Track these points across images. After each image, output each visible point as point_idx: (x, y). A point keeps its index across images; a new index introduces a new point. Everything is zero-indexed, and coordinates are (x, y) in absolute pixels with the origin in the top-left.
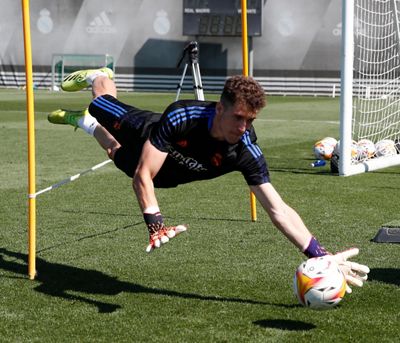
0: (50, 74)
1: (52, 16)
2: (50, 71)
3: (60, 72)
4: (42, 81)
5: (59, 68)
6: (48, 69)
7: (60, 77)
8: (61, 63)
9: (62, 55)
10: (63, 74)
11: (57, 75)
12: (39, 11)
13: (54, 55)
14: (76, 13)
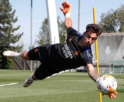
0: (109, 68)
1: (110, 48)
2: (109, 67)
3: (112, 67)
4: (107, 70)
5: (112, 66)
6: (108, 66)
7: (112, 69)
8: (113, 64)
9: (113, 62)
10: (113, 68)
11: (111, 68)
12: (106, 47)
13: (110, 62)
14: (118, 47)
